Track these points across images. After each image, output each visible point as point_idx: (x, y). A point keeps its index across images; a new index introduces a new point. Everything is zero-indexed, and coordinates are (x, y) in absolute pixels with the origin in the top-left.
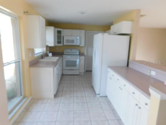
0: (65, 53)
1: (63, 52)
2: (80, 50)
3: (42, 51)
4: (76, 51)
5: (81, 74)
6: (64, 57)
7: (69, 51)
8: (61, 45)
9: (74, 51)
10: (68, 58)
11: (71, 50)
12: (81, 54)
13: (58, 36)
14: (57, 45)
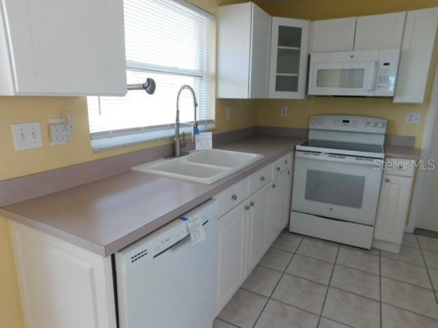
1: (308, 130)
2: (389, 125)
5: (384, 247)
6: (298, 154)
8: (298, 95)
9: (358, 125)
11: (346, 121)
12: (395, 146)
13: (281, 53)
14: (274, 94)
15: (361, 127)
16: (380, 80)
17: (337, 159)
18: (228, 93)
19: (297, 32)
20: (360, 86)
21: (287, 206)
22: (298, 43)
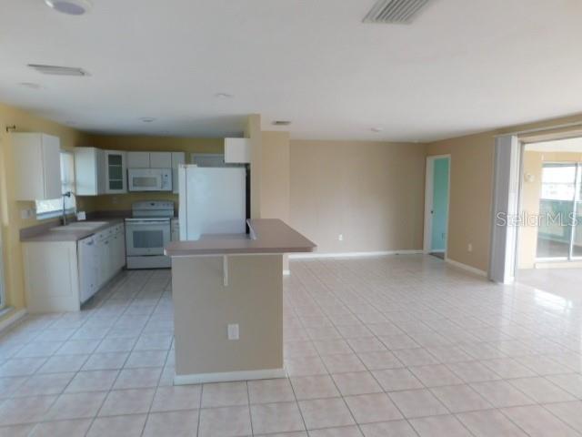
0: (134, 214)
1: (131, 211)
2: (175, 205)
3: (62, 208)
4: (166, 207)
6: (128, 223)
7: (143, 206)
8: (123, 191)
10: (139, 224)
11: (153, 204)
13: (111, 169)
14: (109, 191)
15: (161, 207)
16: (164, 183)
17: (148, 223)
18: (82, 192)
19: (120, 157)
20: (156, 185)
21: (124, 254)
22: (120, 163)
